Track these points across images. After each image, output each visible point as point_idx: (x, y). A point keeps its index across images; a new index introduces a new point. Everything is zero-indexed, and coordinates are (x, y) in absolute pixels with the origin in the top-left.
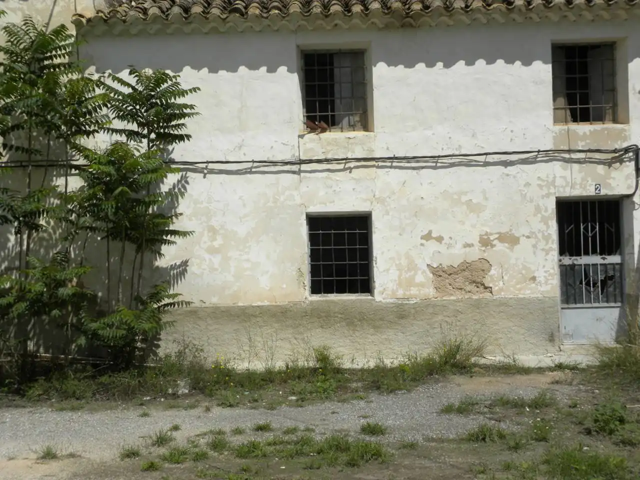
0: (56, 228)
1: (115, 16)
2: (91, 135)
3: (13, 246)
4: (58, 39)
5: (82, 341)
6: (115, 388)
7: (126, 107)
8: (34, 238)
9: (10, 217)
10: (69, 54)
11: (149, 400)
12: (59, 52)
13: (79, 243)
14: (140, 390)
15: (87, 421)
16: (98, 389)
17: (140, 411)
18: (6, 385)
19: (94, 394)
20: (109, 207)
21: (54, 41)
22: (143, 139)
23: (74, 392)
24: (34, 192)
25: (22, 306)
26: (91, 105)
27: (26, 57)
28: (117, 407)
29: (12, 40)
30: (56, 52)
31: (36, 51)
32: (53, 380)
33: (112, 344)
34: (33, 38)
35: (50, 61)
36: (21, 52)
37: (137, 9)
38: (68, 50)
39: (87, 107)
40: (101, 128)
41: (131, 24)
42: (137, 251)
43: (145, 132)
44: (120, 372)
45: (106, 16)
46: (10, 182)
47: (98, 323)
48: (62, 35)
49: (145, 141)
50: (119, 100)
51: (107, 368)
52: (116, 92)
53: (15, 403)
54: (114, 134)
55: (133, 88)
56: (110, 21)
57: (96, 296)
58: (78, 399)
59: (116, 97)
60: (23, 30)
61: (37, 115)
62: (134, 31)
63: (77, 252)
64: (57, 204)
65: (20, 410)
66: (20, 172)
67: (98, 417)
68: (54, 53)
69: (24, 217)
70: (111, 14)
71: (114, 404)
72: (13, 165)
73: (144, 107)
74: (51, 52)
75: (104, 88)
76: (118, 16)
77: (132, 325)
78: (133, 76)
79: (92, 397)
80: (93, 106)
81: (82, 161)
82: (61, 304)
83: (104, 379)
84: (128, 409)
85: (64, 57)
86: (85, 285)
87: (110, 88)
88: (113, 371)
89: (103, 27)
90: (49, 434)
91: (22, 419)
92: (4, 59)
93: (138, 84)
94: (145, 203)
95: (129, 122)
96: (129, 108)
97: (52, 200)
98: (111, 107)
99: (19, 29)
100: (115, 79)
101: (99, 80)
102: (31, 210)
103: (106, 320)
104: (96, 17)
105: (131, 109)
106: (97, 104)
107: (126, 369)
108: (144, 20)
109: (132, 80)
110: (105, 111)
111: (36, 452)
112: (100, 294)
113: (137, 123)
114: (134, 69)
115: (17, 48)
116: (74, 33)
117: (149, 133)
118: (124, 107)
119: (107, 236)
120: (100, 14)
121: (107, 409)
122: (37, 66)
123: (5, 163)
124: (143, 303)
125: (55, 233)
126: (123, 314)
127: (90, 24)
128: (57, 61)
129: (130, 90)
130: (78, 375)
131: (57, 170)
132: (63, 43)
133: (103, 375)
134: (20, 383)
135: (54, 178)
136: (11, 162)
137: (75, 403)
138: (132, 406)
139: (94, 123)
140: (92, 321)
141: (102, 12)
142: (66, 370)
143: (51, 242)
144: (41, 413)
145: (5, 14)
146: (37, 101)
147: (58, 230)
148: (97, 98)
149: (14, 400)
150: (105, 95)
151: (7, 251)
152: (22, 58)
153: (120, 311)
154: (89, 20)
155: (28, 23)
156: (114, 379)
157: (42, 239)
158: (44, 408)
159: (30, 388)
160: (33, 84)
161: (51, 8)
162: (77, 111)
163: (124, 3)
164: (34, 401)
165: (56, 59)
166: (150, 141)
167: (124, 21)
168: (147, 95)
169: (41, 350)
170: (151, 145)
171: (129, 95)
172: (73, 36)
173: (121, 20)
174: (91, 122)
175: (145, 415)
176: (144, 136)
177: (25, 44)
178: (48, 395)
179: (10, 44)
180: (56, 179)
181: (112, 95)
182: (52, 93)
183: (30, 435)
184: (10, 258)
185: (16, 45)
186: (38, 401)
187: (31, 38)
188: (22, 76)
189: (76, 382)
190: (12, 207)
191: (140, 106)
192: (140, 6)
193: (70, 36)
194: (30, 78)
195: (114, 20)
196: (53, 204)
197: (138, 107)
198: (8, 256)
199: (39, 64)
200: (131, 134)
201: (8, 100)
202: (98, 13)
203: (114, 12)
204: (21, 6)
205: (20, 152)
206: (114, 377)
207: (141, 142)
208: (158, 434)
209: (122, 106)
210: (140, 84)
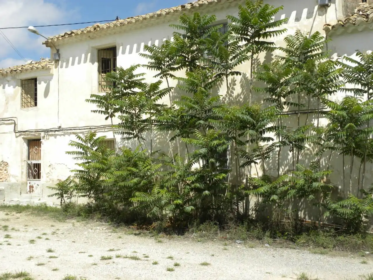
0: (314, 148)
1: (348, 22)
2: (332, 93)
3: (291, 158)
4: (315, 40)
5: (327, 214)
6: (347, 244)
7: (354, 76)
8: (302, 153)
9: (287, 142)
10: (322, 48)
11: (368, 254)
12: (316, 48)
13: (328, 156)
14: (363, 247)
15: (328, 261)
16: (337, 243)
17: (362, 260)
18: (286, 235)
19: (334, 246)
20: (343, 135)
21: (312, 41)
22: (364, 94)
23: (323, 244)
24: (301, 128)
25: (293, 192)
26: (332, 76)
27: (298, 53)
28: (347, 256)
29: (290, 44)
30: (314, 48)
31: (303, 48)
32: (311, 235)
33: (346, 217)
34: (301, 41)
35: (311, 53)
36: (295, 51)
37: (362, 16)
38: (320, 46)
39: (330, 78)
40: (339, 89)
41: (358, 25)
42: (362, 162)
43: (366, 89)
44: (351, 235)
45: (343, 23)
46: (289, 122)
47: (337, 204)
48: (317, 38)
49: (366, 95)
50: (350, 71)
51: (343, 231)
52: (348, 67)
53: (290, 246)
54: (347, 91)
55: (359, 63)
56: (346, 26)
57: (337, 188)
58: (324, 248)
59: (348, 69)
60: (296, 38)
61: (303, 84)
62: (360, 29)
63: (326, 162)
64: (315, 134)
65: (292, 250)
66: (295, 117)
67: (336, 260)
68: (313, 48)
69: (295, 142)
70: (346, 21)
71: (346, 253)
72: (291, 113)
73: (365, 74)
74: (311, 48)
75: (341, 65)
76: (350, 22)
77: (358, 207)
78: (359, 56)
79: (333, 248)
80: (334, 76)
81: (329, 109)
82: (315, 192)
83: (341, 238)
84: (354, 258)
85: (319, 50)
86: (331, 181)
87: (344, 65)
88: (347, 234)
89: (342, 30)
90: (306, 266)
91: (293, 255)
92: (286, 56)
93: (361, 61)
94: (365, 132)
95: (355, 84)
96: (356, 76)
97: (312, 132)
98: (344, 76)
99: (294, 38)
100: (347, 59)
101: (337, 61)
102: (299, 138)
103: (342, 203)
104: (337, 24)
105: (358, 76)
106: (336, 75)
107: (354, 233)
108: (367, 21)
109: (358, 59)
110: (341, 78)
111: (296, 275)
112: (340, 187)
113: (361, 84)
114: (359, 52)
115: (293, 49)
116: (325, 36)
117: (369, 89)
118: (353, 75)
119: (343, 153)
120: (340, 22)
121: (341, 256)
122: (303, 57)
123: (287, 112)
124: (366, 194)
125: (314, 151)
126: (352, 200)
127: (334, 29)
128: (314, 53)
129: (357, 65)
130: (325, 234)
131: (315, 114)
132: (318, 42)
133: (341, 235)
134: (293, 235)
135: (313, 120)
136: (290, 111)
137: (323, 250)
138: (358, 256)
139: (334, 86)
140: (334, 203)
141: (341, 21)
142: (319, 230)
143: (311, 156)
144: (303, 253)
145: (287, 30)
146: (302, 77)
147: (316, 149)
148: (336, 72)
149: (290, 244)
150: (340, 69)
151: (288, 161)
152: (295, 53)
153: (351, 198)
154: (333, 27)
155: (298, 34)
156: (347, 238)
157: (306, 154)
158: (306, 251)
159: (298, 238)
160: (301, 67)
161: (312, 23)
162: (324, 80)
163: (355, 13)
164: (300, 246)
165: (314, 51)
166: (369, 94)
167: (354, 24)
168: (367, 67)
169: (307, 217)
170: (370, 97)
171: (356, 68)
172: (323, 37)
173: (353, 24)
174: (333, 86)
175: (364, 263)
176: (365, 92)
177: (296, 46)
178: (308, 243)
179: (289, 46)
180: (314, 120)
181: (346, 69)
182: (312, 71)
183: (296, 265)
184: (289, 164)
185: (292, 47)
186: (303, 246)
187: (300, 42)
188: (295, 63)
189: (324, 238)
190: (288, 136)
191: (363, 73)
192: (365, 13)
193: (322, 38)
194: (299, 64)
195: (348, 24)
196: (313, 133)
197: (361, 74)
198: (289, 163)
199: (304, 55)
200: (357, 91)
201: (287, 78)
202: (338, 22)
203: (348, 20)
204: (296, 25)
205: (293, 106)
206: (347, 237)
207: (363, 95)
208: (370, 276)
209: (352, 75)
210: (363, 61)
